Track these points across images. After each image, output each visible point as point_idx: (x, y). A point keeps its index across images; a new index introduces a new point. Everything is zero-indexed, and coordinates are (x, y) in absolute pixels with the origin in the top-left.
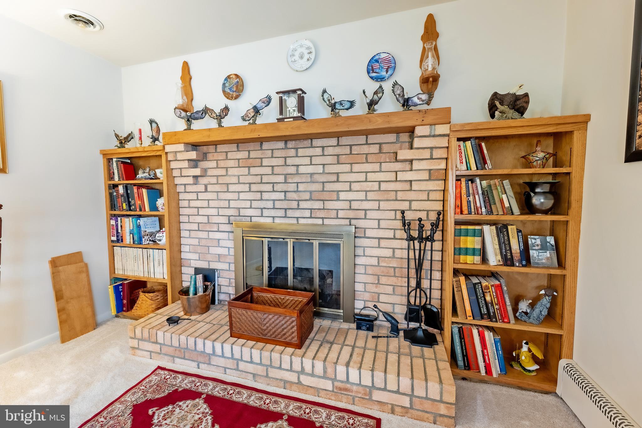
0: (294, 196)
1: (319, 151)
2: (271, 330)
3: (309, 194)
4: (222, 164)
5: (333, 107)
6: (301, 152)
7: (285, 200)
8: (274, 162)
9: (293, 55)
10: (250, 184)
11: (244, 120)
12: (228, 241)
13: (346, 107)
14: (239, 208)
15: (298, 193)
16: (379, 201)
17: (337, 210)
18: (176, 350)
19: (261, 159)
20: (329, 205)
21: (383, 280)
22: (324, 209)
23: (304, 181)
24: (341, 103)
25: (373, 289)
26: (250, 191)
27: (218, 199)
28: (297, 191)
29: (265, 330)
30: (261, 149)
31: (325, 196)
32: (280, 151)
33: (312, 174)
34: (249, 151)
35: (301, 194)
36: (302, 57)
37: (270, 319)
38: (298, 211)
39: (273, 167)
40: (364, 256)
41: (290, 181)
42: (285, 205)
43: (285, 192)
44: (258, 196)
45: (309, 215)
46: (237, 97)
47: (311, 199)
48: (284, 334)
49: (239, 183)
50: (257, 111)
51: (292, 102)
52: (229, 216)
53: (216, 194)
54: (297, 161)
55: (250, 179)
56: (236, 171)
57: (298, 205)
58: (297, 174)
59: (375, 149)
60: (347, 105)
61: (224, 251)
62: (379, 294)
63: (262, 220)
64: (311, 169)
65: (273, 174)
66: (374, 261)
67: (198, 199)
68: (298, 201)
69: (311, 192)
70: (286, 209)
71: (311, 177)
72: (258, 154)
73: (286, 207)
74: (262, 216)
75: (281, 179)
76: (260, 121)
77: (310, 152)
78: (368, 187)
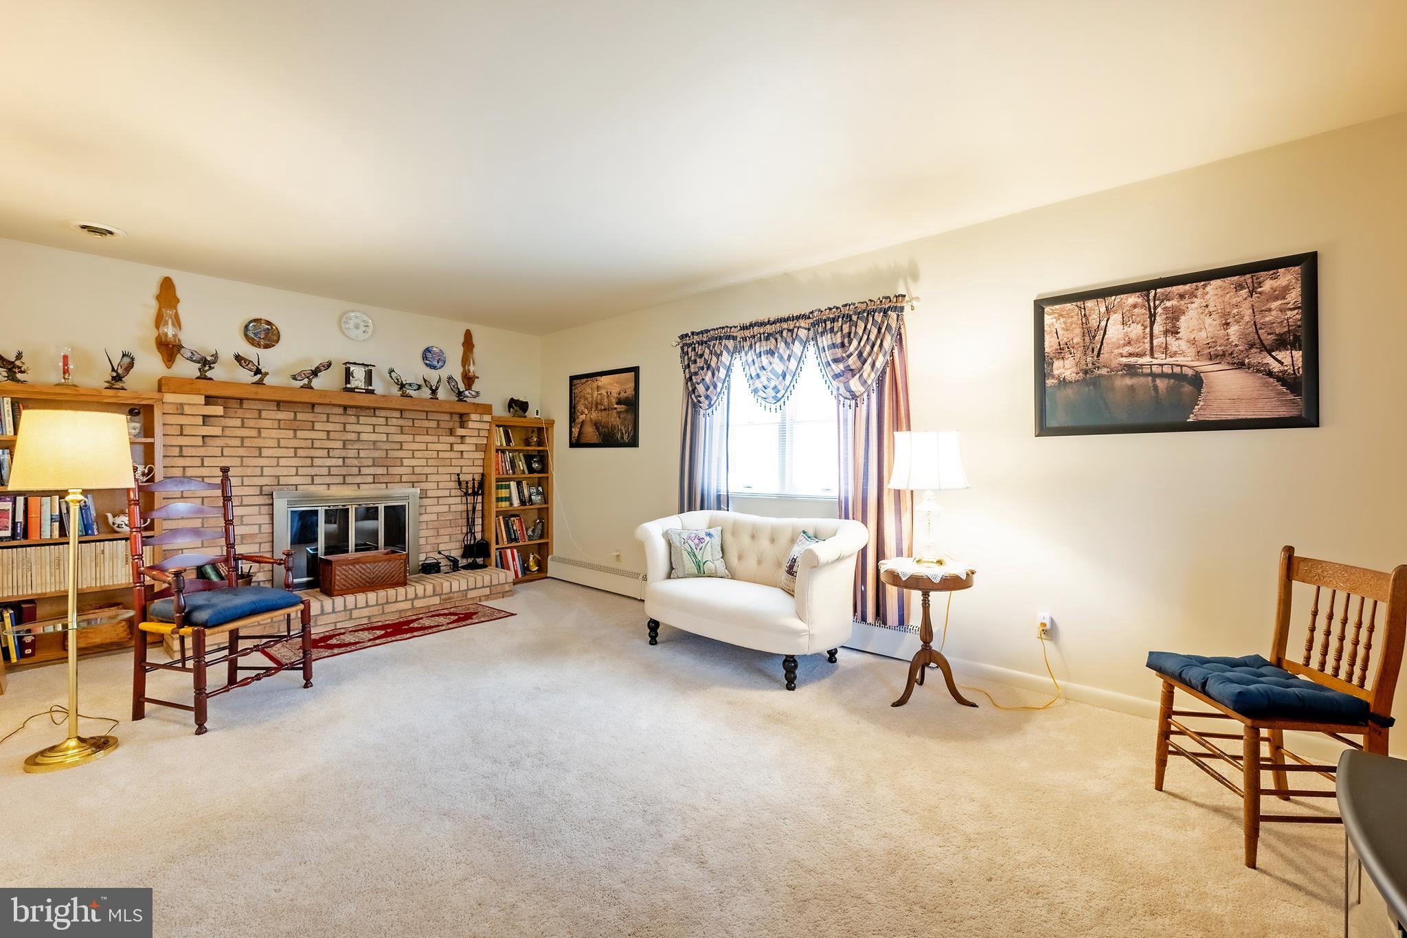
0: (355, 462)
1: (382, 421)
3: (371, 460)
4: (251, 423)
5: (402, 386)
6: (362, 420)
7: (344, 466)
8: (330, 427)
9: (348, 323)
10: (296, 448)
11: (294, 378)
12: (259, 516)
13: (414, 388)
14: (279, 476)
15: (359, 459)
16: (438, 466)
17: (401, 475)
19: (313, 422)
20: (392, 470)
21: (442, 532)
22: (387, 474)
23: (366, 447)
24: (410, 385)
25: (434, 541)
26: (296, 456)
27: (242, 466)
28: (358, 457)
30: (313, 412)
31: (389, 462)
32: (338, 416)
33: (375, 442)
34: (295, 413)
35: (362, 460)
36: (357, 327)
38: (359, 477)
39: (328, 432)
40: (426, 513)
41: (350, 447)
42: (344, 471)
43: (344, 458)
44: (308, 461)
45: (372, 481)
46: (267, 347)
47: (374, 465)
48: (393, 576)
49: (279, 447)
50: (315, 373)
51: (359, 374)
52: (261, 486)
53: (239, 459)
54: (358, 428)
55: (296, 443)
56: (275, 433)
57: (360, 471)
58: (359, 440)
59: (433, 424)
60: (416, 387)
61: (255, 529)
62: (438, 544)
63: (313, 489)
64: (373, 437)
65: (328, 439)
66: (434, 517)
67: (203, 465)
68: (359, 467)
69: (374, 459)
70: (344, 476)
71: (374, 445)
72: (309, 417)
73: (344, 473)
74: (313, 484)
75: (339, 444)
77: (374, 420)
78: (428, 455)
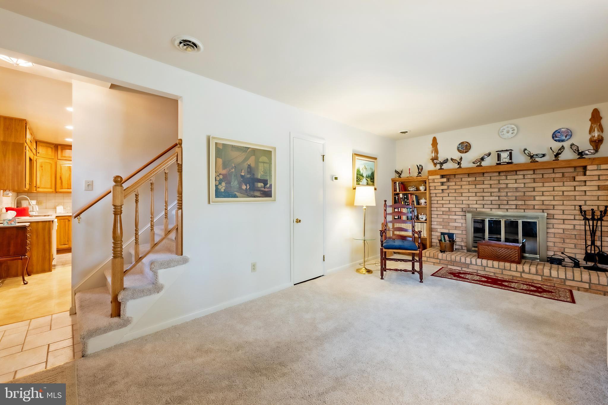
0: (505, 198)
1: (521, 177)
2: (502, 255)
3: (514, 197)
4: (458, 183)
5: (532, 157)
6: (509, 177)
7: (499, 200)
8: (492, 182)
9: (503, 132)
10: (476, 193)
11: (474, 163)
12: (461, 220)
13: (540, 156)
14: (469, 204)
15: (507, 197)
16: (563, 200)
17: (534, 205)
18: (449, 262)
19: (483, 181)
20: (527, 202)
21: (567, 241)
22: (525, 204)
23: (511, 191)
24: (537, 155)
25: (561, 245)
26: (476, 196)
27: (455, 200)
28: (507, 196)
29: (499, 255)
30: (483, 176)
31: (525, 198)
32: (495, 177)
33: (516, 188)
34: (476, 178)
35: (509, 197)
36: (508, 132)
37: (502, 250)
38: (508, 205)
39: (491, 184)
40: (553, 228)
41: (502, 191)
42: (499, 202)
43: (499, 196)
44: (482, 198)
45: (515, 208)
46: (466, 152)
47: (516, 200)
48: (511, 257)
49: (469, 192)
50: (482, 159)
52: (462, 208)
53: (454, 197)
54: (507, 182)
55: (476, 190)
56: (467, 187)
57: (508, 203)
58: (507, 187)
59: (560, 175)
60: (542, 156)
61: (460, 225)
62: (564, 248)
63: (483, 210)
64: (516, 185)
65: (491, 188)
66: (561, 231)
67: (443, 200)
68: (508, 201)
69: (516, 197)
70: (499, 205)
71: (516, 189)
72: (482, 179)
73: (499, 204)
74: (484, 208)
75: (497, 190)
76: (484, 164)
77: (516, 177)
78: (555, 194)
